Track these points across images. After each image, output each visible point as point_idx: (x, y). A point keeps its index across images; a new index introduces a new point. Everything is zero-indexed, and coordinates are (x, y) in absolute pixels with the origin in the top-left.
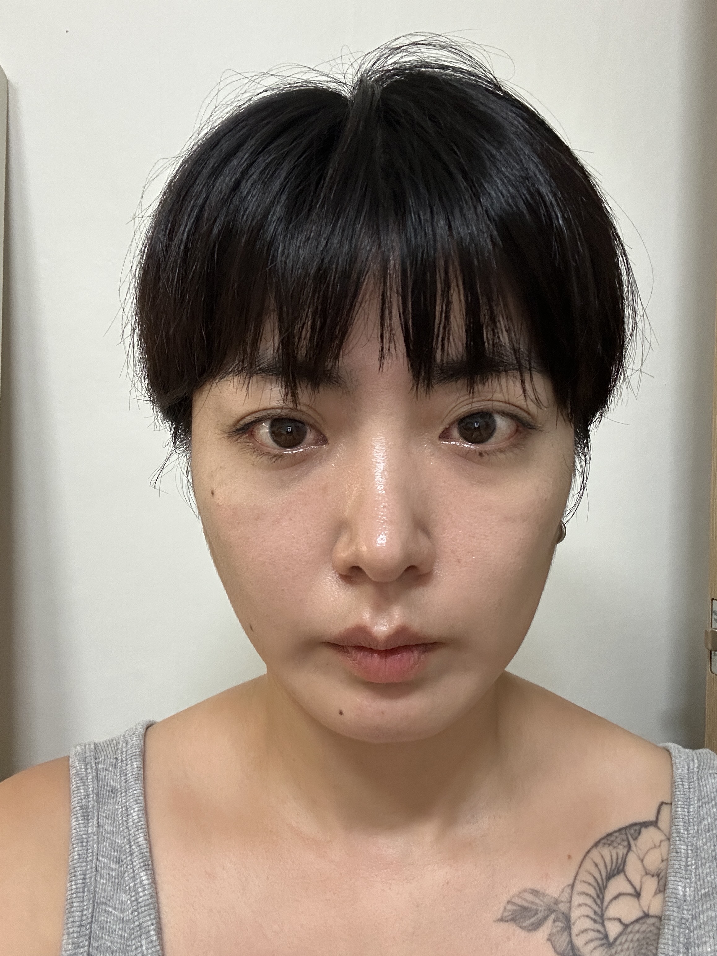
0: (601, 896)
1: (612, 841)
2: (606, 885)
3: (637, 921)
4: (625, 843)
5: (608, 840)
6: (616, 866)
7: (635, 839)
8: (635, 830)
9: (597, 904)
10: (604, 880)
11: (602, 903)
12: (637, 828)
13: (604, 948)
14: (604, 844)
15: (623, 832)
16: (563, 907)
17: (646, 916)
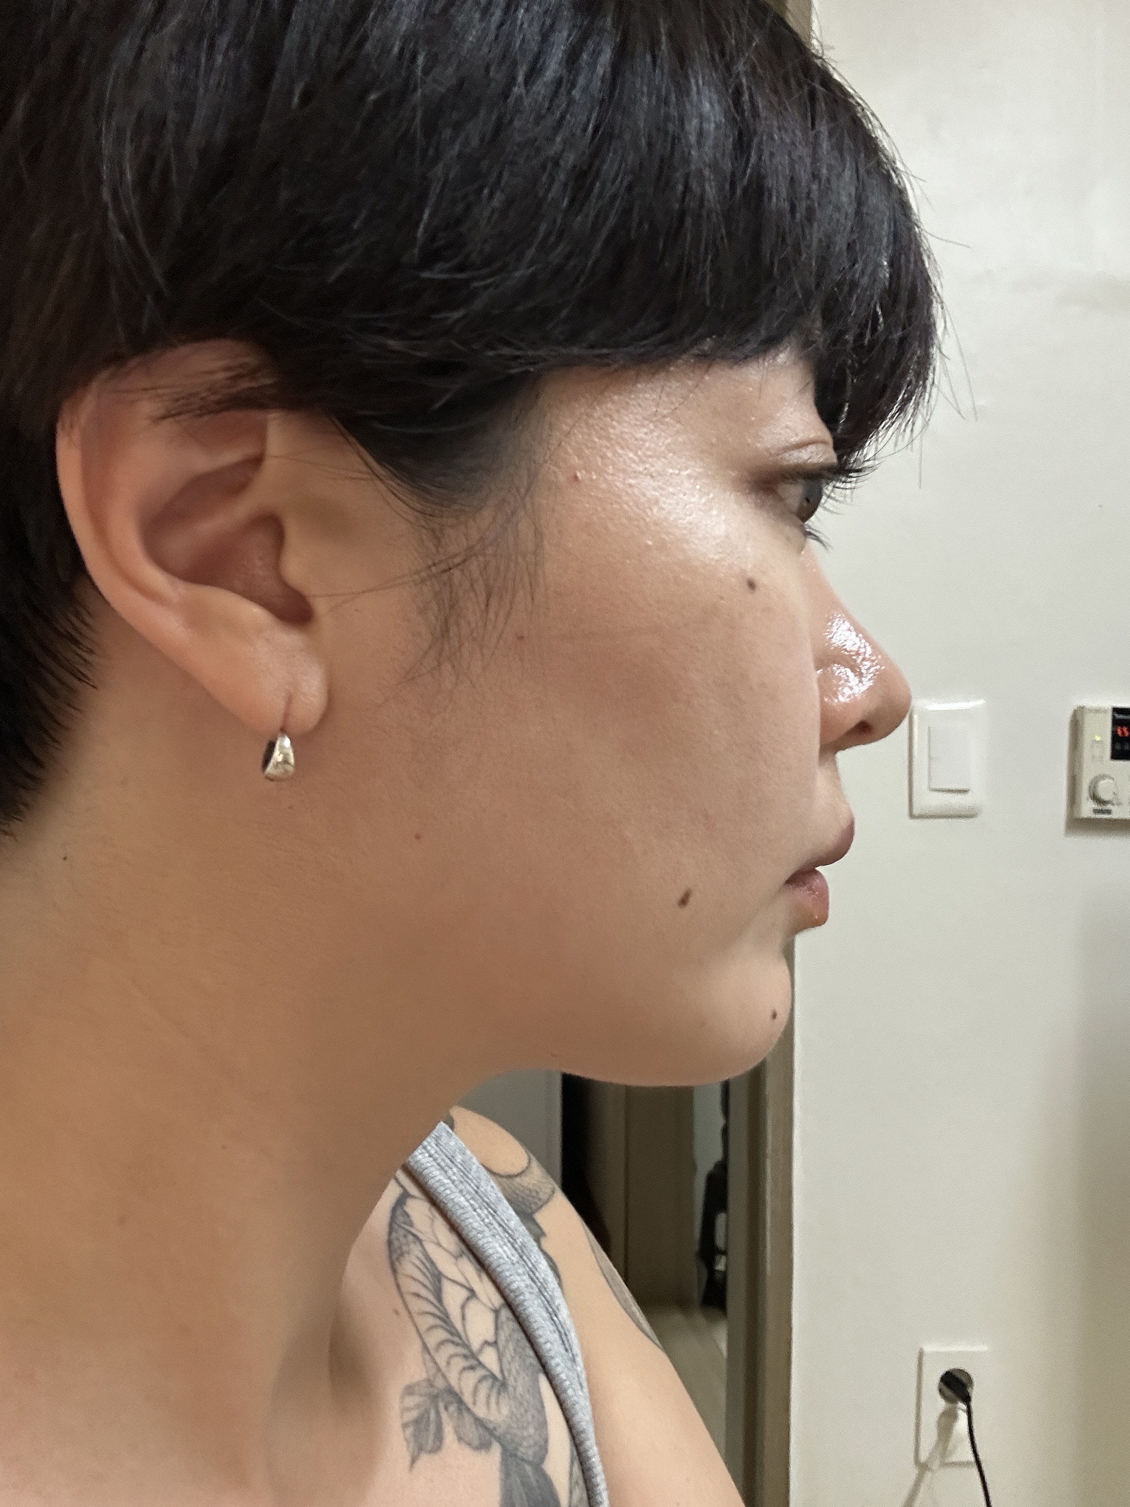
0: (453, 1330)
5: (394, 1250)
6: (431, 1276)
7: (411, 1224)
8: (401, 1215)
9: (457, 1345)
11: (460, 1337)
13: (502, 1394)
16: (440, 1384)
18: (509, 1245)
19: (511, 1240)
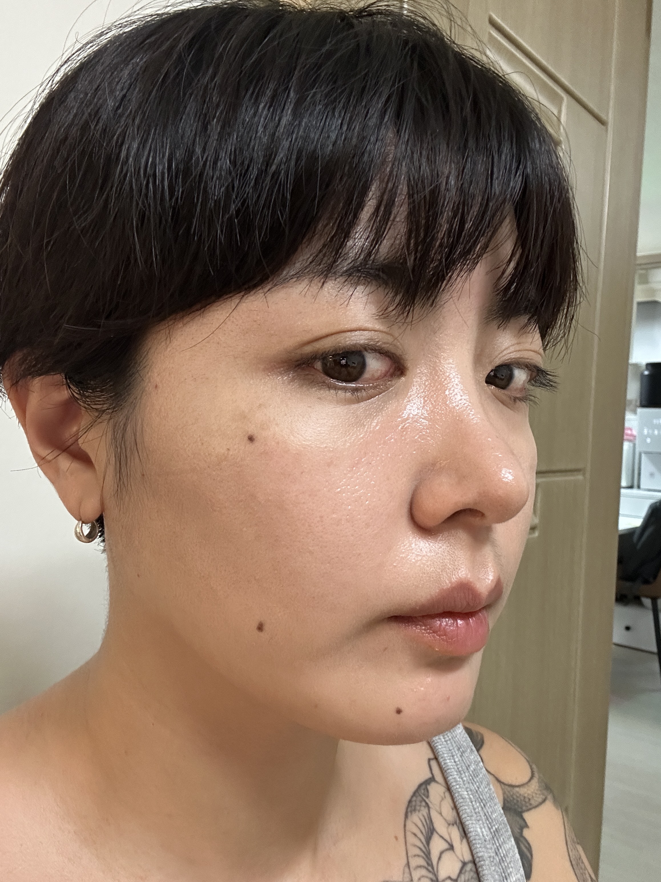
0: (430, 862)
1: (415, 806)
2: (429, 850)
3: (461, 872)
4: (424, 804)
5: (411, 807)
6: (428, 828)
7: (428, 797)
8: (424, 789)
9: (430, 872)
10: (426, 846)
11: (433, 868)
12: (424, 787)
14: (411, 812)
15: (417, 794)
17: (464, 864)
18: (487, 828)
19: (489, 825)
